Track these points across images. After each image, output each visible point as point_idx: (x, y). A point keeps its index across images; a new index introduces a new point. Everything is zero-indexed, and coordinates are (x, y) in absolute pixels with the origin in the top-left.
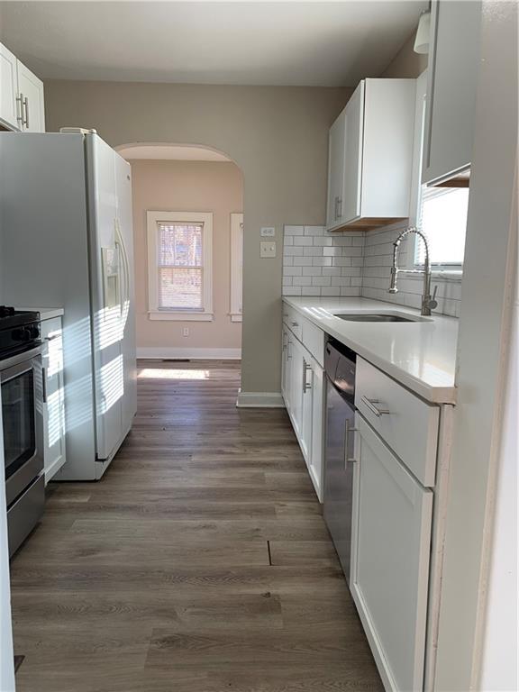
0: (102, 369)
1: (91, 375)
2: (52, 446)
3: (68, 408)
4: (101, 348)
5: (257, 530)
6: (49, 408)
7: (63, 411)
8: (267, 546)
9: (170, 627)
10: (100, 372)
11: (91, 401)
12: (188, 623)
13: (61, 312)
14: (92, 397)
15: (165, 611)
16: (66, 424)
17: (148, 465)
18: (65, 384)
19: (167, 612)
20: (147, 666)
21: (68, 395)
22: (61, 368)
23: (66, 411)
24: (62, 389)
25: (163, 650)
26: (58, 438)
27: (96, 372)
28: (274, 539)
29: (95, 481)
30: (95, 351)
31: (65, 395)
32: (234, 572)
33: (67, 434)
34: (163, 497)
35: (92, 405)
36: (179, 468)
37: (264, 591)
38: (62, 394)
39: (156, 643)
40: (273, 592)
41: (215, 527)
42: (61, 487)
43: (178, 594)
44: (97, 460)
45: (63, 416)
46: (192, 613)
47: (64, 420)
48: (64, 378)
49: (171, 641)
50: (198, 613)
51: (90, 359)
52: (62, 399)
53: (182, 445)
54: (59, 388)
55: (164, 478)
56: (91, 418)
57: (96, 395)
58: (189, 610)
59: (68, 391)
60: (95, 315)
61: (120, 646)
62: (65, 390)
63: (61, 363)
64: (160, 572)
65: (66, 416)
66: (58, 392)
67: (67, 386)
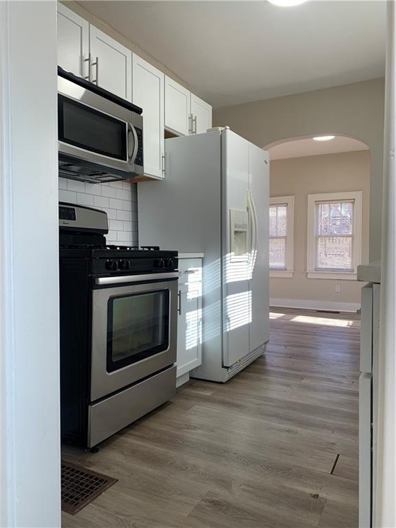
0: (228, 297)
1: (220, 301)
2: (189, 350)
3: (205, 324)
4: (227, 282)
5: (333, 443)
6: (187, 322)
7: (201, 326)
8: (336, 458)
9: (222, 494)
10: (226, 300)
11: (220, 321)
12: (236, 496)
13: (202, 255)
14: (220, 318)
15: (223, 481)
16: (203, 337)
17: (265, 380)
18: (203, 307)
19: (225, 483)
20: (190, 515)
21: (206, 315)
22: (200, 295)
23: (203, 327)
24: (200, 310)
25: (208, 508)
26: (196, 345)
27: (224, 299)
28: (344, 455)
29: (221, 383)
30: (223, 283)
31: (203, 315)
32: (294, 470)
33: (203, 344)
34: (265, 403)
35: (220, 324)
36: (289, 386)
37: (314, 492)
38: (200, 313)
39: (206, 502)
40: (322, 495)
41: (296, 433)
42: (198, 383)
43: (240, 473)
44: (223, 367)
45: (201, 330)
46: (244, 490)
47: (201, 333)
48: (202, 302)
49: (216, 504)
50: (248, 491)
51: (220, 290)
52: (201, 317)
53: (300, 370)
54: (198, 308)
55: (272, 390)
56: (220, 334)
57: (223, 318)
58: (243, 487)
59: (205, 312)
60: (223, 257)
61: (179, 495)
62: (203, 311)
63: (200, 291)
64: (234, 453)
65: (203, 330)
66: (196, 311)
67: (205, 308)
